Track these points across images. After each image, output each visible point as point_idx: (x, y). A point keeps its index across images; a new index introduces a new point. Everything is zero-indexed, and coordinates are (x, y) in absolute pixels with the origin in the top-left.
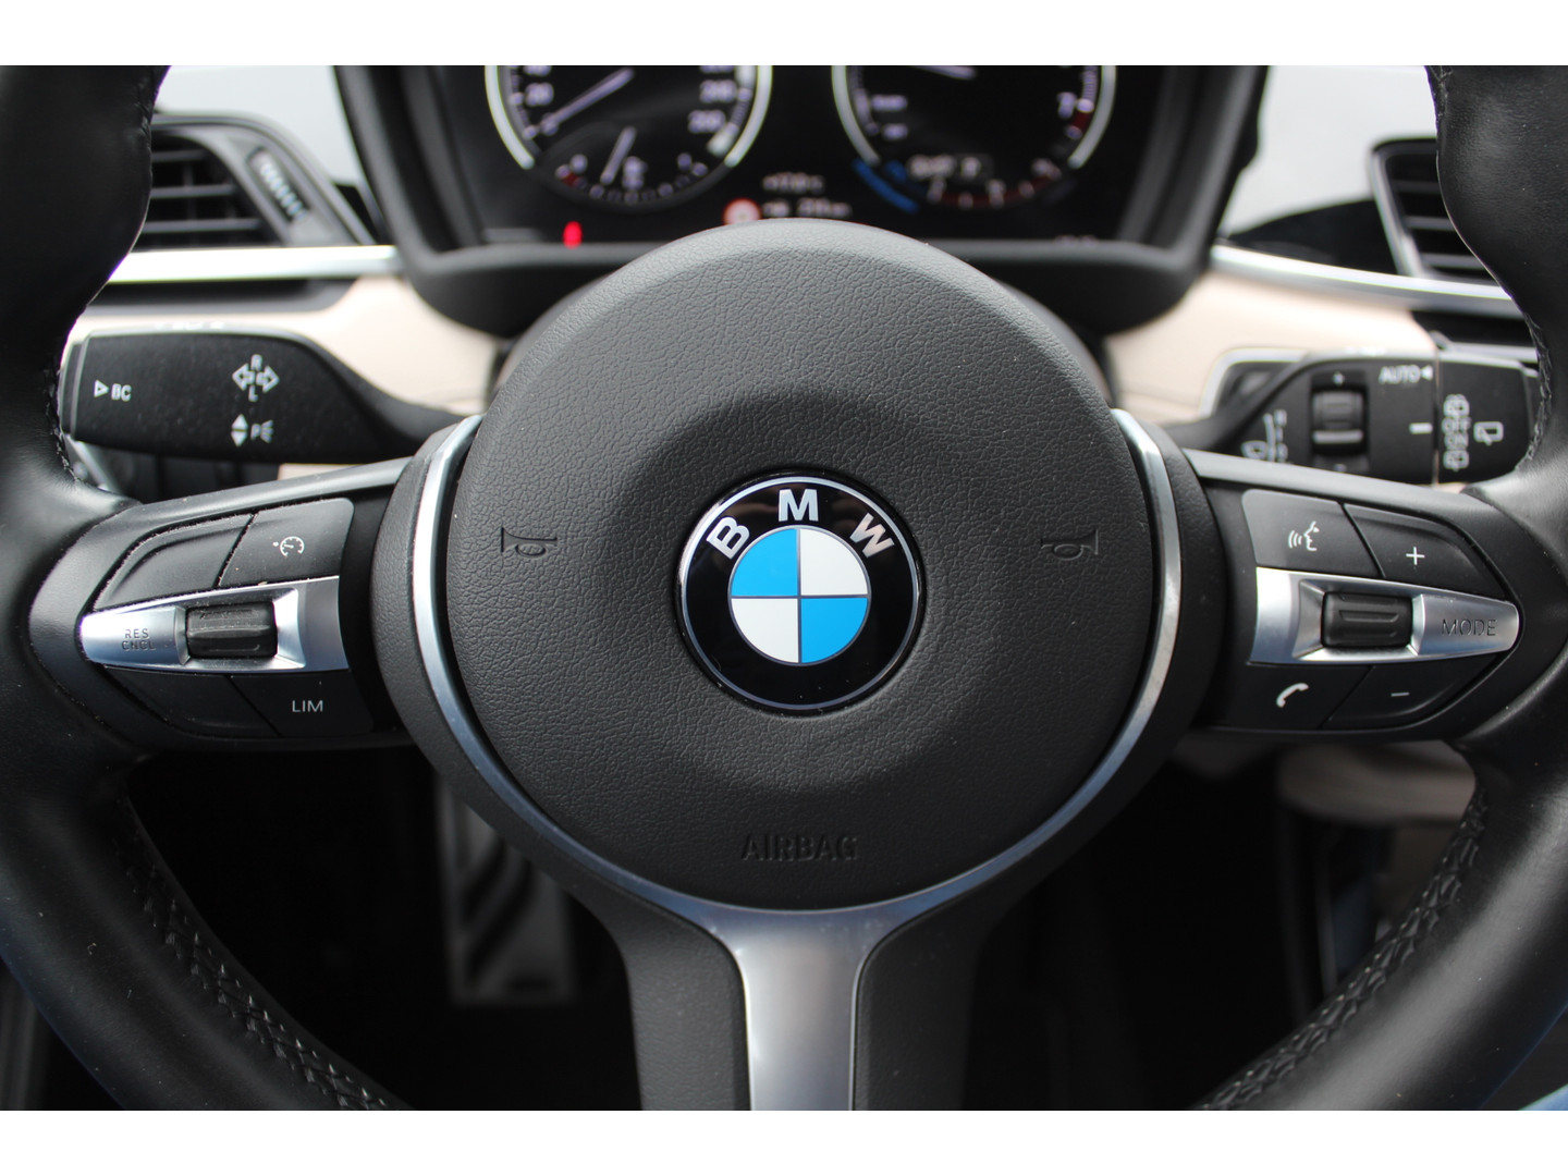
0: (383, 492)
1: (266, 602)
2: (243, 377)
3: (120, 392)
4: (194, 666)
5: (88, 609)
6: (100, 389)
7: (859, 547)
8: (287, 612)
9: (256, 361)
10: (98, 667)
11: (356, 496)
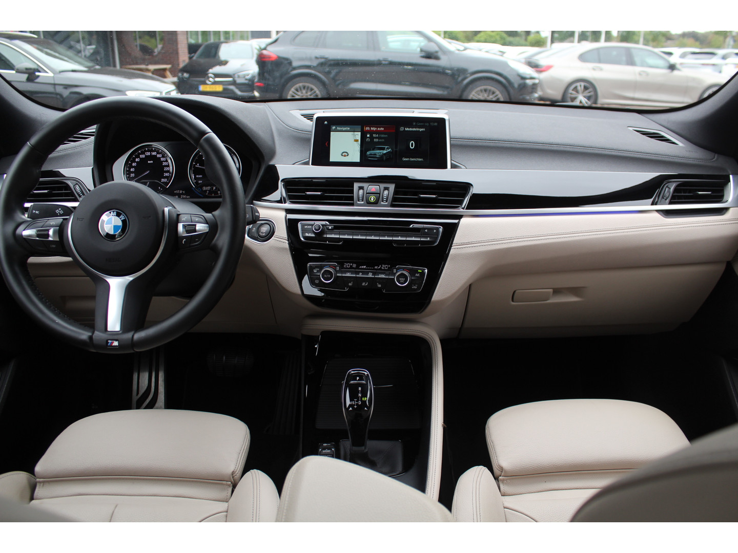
0: (66, 219)
1: (48, 230)
2: (57, 211)
3: (37, 212)
4: (38, 239)
5: (24, 230)
6: (34, 211)
7: (120, 219)
8: (51, 232)
9: (60, 209)
10: (24, 238)
11: (64, 219)
